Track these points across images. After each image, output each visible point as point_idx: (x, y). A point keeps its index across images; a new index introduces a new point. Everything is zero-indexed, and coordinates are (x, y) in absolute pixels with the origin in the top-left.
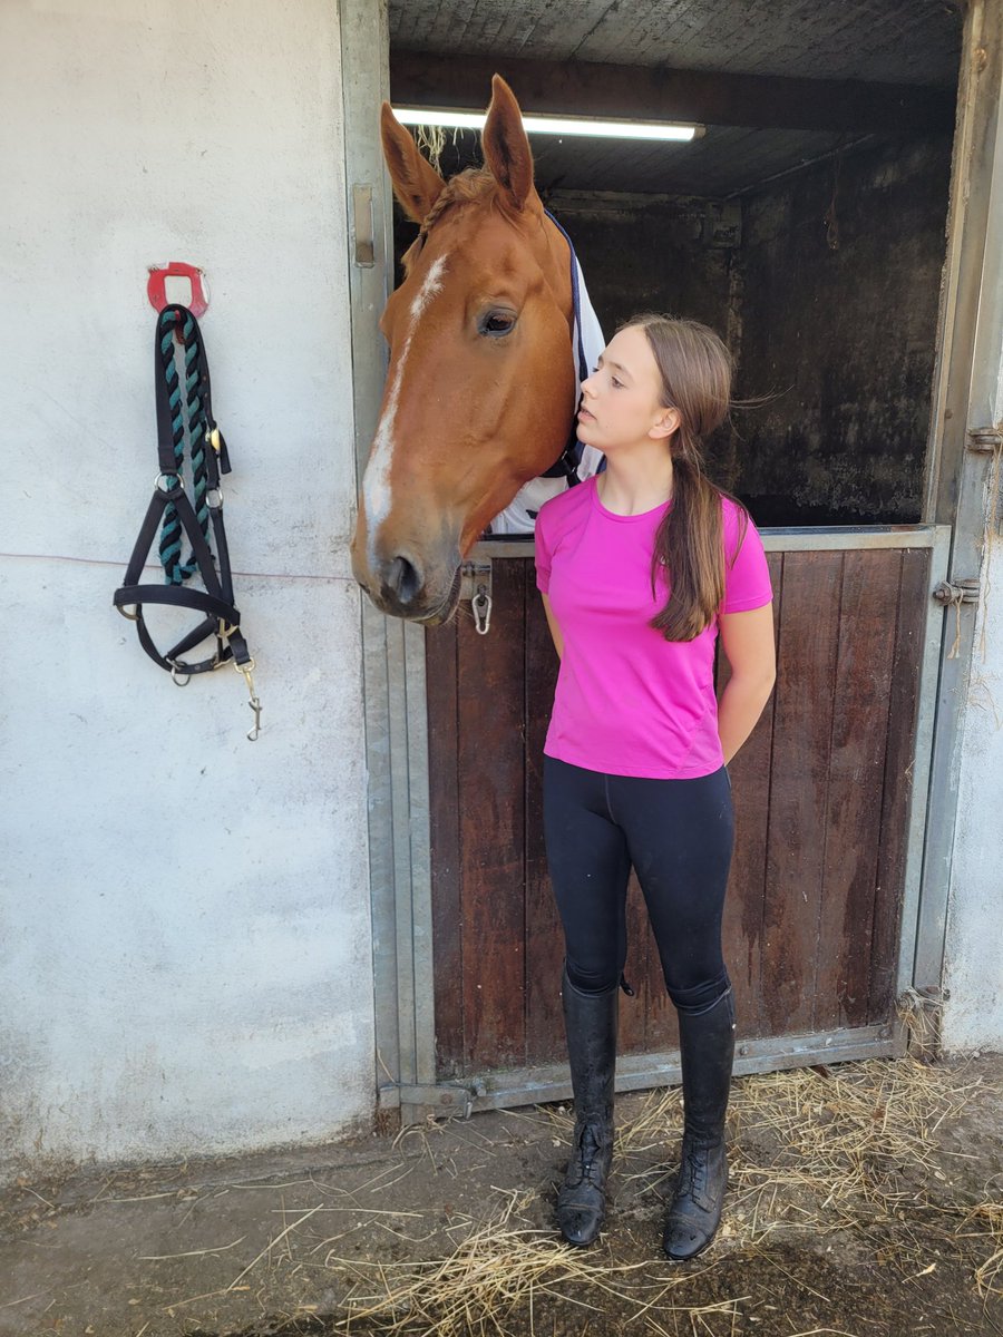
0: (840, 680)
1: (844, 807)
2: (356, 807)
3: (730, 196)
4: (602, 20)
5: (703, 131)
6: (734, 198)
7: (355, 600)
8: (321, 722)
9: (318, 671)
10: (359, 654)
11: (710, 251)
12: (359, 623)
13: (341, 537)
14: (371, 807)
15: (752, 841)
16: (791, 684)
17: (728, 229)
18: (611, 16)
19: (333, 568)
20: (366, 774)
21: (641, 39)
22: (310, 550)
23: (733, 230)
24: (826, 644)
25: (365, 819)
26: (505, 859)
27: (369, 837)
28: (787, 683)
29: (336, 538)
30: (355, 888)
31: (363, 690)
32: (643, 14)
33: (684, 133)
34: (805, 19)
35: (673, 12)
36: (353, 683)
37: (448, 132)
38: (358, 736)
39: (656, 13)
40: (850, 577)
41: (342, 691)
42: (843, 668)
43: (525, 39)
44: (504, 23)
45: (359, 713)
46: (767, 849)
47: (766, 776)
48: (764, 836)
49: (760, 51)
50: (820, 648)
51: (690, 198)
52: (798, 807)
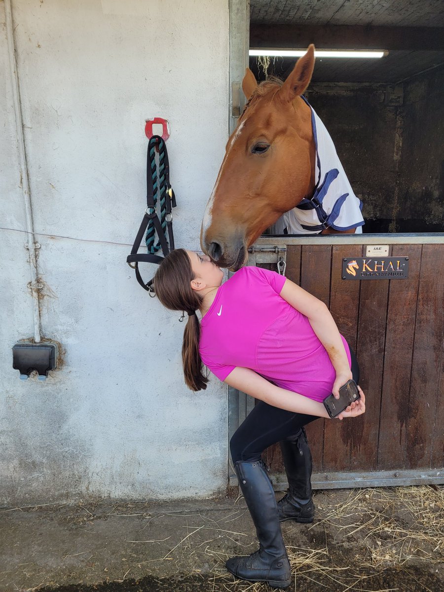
3: (398, 82)
4: (343, 6)
5: (387, 53)
11: (388, 108)
15: (404, 378)
16: (425, 305)
17: (396, 97)
18: (346, 4)
21: (360, 13)
23: (399, 97)
28: (423, 305)
33: (379, 55)
37: (271, 58)
43: (307, 16)
44: (298, 9)
46: (411, 382)
47: (411, 348)
48: (409, 375)
49: (416, 16)
50: (439, 290)
51: (379, 84)
52: (426, 363)
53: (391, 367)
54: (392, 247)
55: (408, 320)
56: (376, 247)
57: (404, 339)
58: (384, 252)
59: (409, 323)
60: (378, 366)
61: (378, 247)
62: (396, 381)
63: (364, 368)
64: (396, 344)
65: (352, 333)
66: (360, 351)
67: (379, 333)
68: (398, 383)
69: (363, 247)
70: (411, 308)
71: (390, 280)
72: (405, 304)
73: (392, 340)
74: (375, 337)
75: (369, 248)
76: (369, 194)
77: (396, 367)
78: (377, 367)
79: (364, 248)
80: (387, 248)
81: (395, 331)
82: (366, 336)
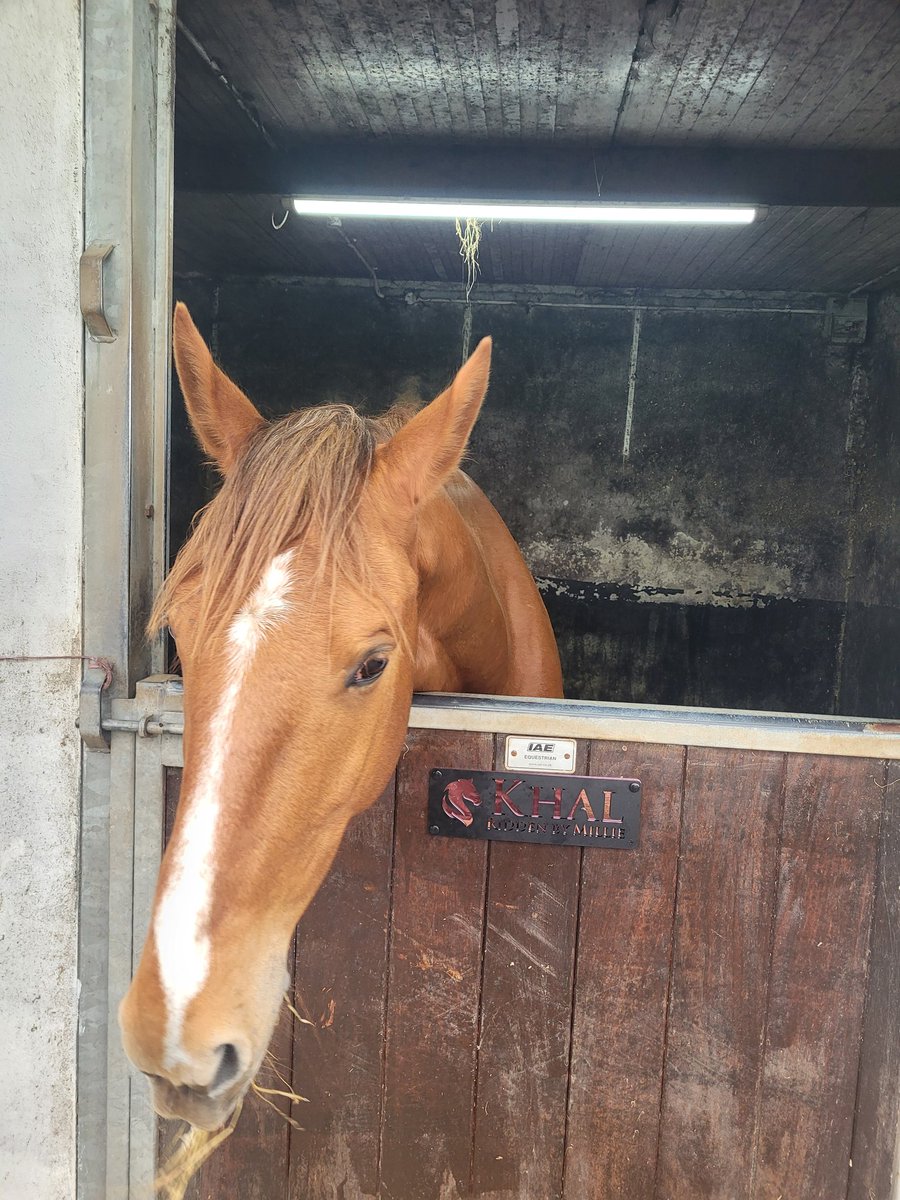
0: (780, 942)
1: (786, 1140)
2: (62, 1026)
3: (854, 291)
4: (626, 94)
5: (764, 211)
6: (860, 292)
7: (73, 757)
8: (23, 909)
9: (22, 842)
10: (74, 827)
11: (830, 347)
12: (77, 786)
13: (59, 675)
14: (82, 1030)
15: (633, 1167)
16: (698, 938)
17: (850, 324)
18: (635, 87)
19: (48, 713)
20: (77, 985)
21: (681, 115)
22: (20, 688)
23: (856, 324)
24: (756, 887)
25: (73, 1044)
26: (262, 1127)
27: (78, 1068)
28: (692, 937)
29: (53, 675)
30: (56, 1133)
31: (78, 875)
32: (669, 82)
33: (743, 215)
34: (869, 72)
35: (704, 76)
36: (65, 864)
38: (68, 932)
39: (686, 79)
40: (797, 791)
41: (50, 873)
42: (785, 928)
43: (552, 122)
44: (521, 105)
45: (72, 904)
46: (658, 1181)
47: (656, 1072)
48: (650, 1161)
49: (827, 119)
50: (747, 893)
51: (810, 295)
52: (708, 1128)
53: (592, 1126)
54: (587, 748)
55: (643, 981)
56: (536, 741)
57: (633, 1041)
58: (562, 760)
59: (648, 992)
60: (549, 1117)
61: (544, 742)
62: (608, 1174)
63: (501, 1120)
64: (605, 1054)
65: (463, 1003)
66: (491, 1063)
67: (552, 1012)
68: (614, 1181)
69: (495, 740)
70: (652, 942)
71: (582, 848)
72: (633, 928)
73: (591, 1039)
74: (539, 1025)
75: (514, 744)
76: (782, 541)
77: (605, 1126)
78: (546, 1121)
79: (498, 742)
80: (571, 747)
81: (602, 1012)
82: (509, 1019)
